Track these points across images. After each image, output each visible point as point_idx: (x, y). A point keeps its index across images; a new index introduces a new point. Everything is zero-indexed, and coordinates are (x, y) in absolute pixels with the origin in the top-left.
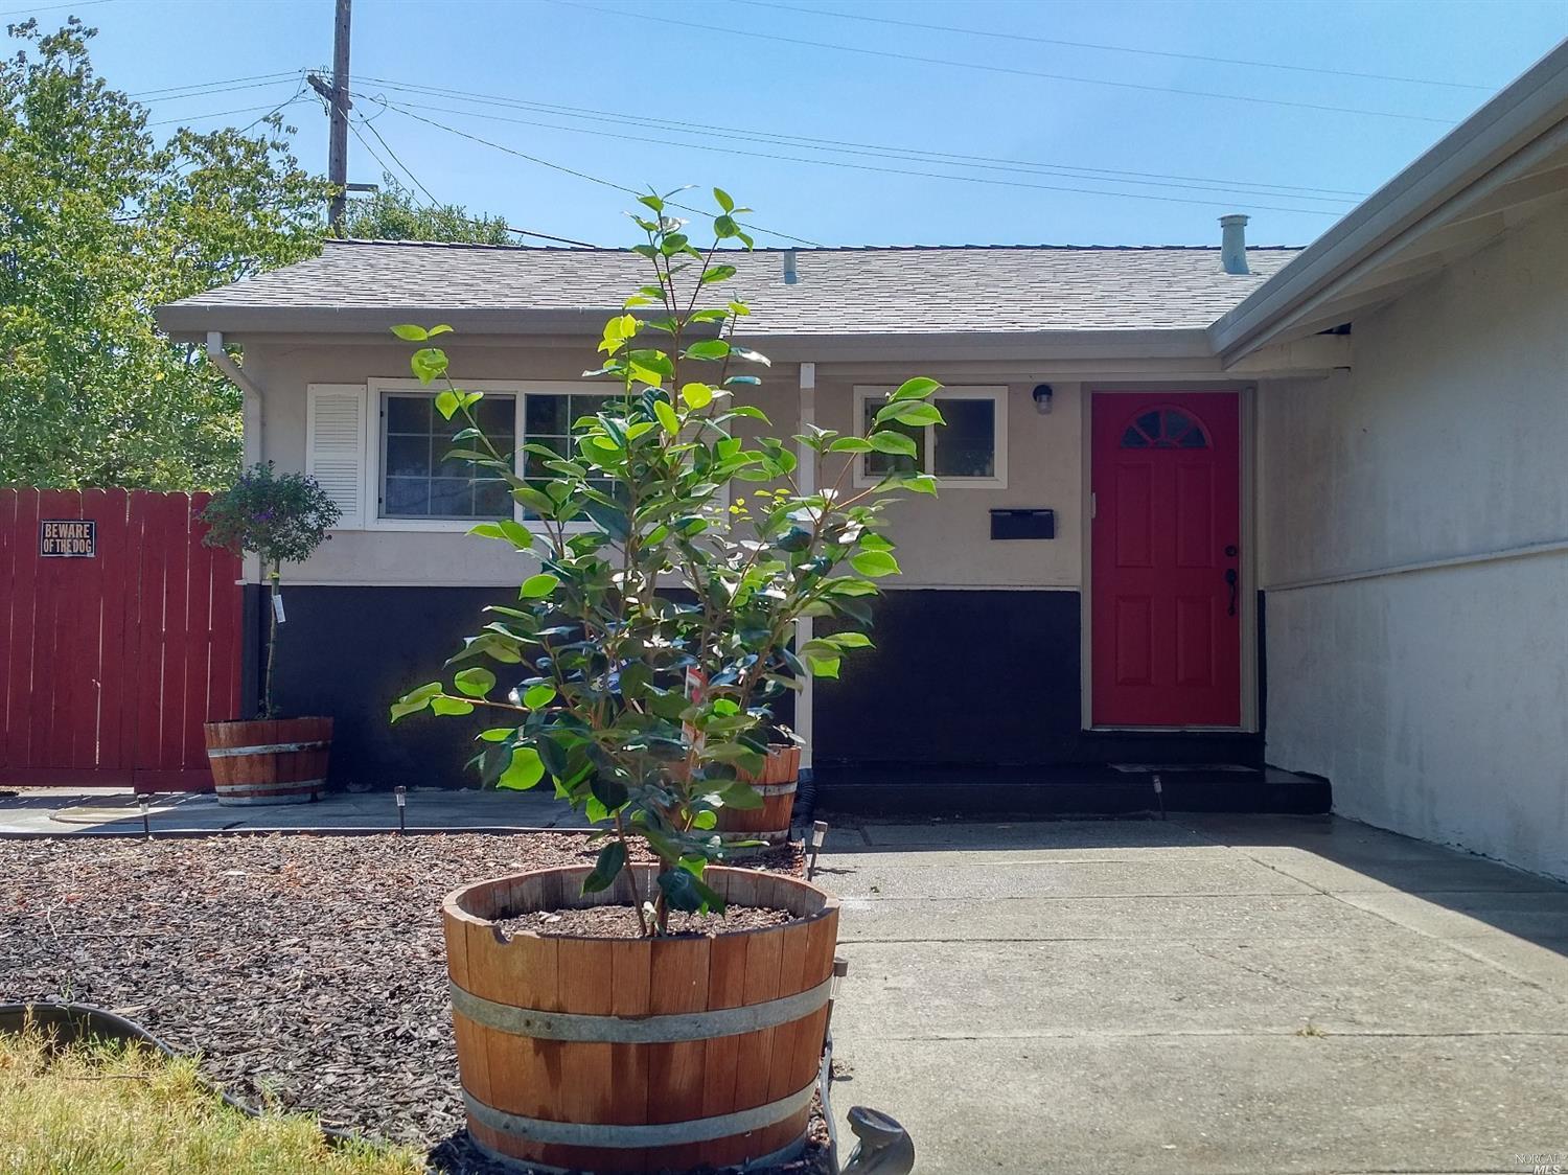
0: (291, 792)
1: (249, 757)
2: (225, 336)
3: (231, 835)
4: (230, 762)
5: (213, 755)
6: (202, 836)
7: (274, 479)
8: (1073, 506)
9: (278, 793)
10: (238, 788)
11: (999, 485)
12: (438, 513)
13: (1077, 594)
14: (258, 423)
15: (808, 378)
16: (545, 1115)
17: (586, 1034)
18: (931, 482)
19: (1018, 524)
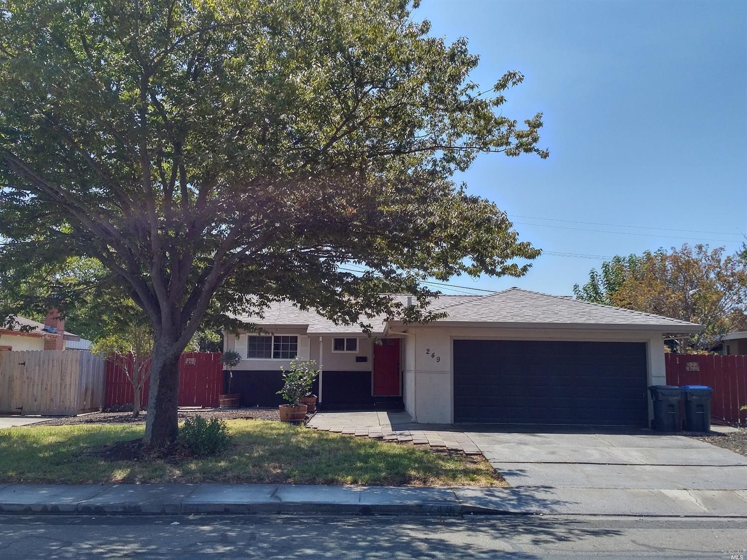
1: (227, 400)
4: (223, 401)
5: (220, 401)
7: (232, 352)
8: (370, 357)
9: (232, 407)
10: (225, 406)
11: (357, 352)
12: (258, 357)
13: (371, 372)
14: (226, 341)
15: (321, 339)
18: (345, 352)
19: (361, 359)
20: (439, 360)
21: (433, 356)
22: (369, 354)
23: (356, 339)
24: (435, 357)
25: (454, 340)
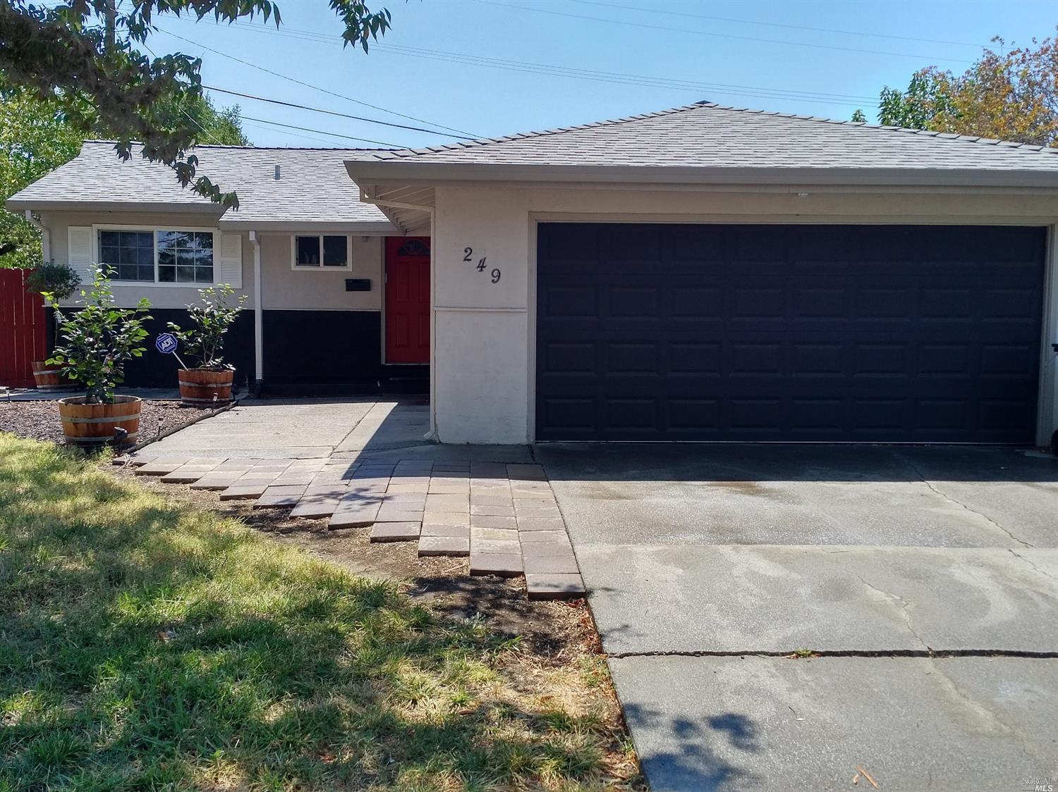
0: (65, 388)
1: (49, 375)
2: (32, 211)
3: (38, 401)
4: (42, 376)
5: (35, 374)
6: (29, 401)
7: (55, 267)
8: (377, 277)
9: (61, 388)
10: (45, 386)
11: (348, 270)
12: (124, 278)
13: (380, 312)
14: (48, 242)
15: (252, 236)
16: (76, 436)
17: (81, 421)
18: (322, 268)
19: (356, 285)
20: (497, 276)
21: (482, 267)
22: (375, 272)
23: (346, 237)
24: (488, 271)
25: (538, 224)
